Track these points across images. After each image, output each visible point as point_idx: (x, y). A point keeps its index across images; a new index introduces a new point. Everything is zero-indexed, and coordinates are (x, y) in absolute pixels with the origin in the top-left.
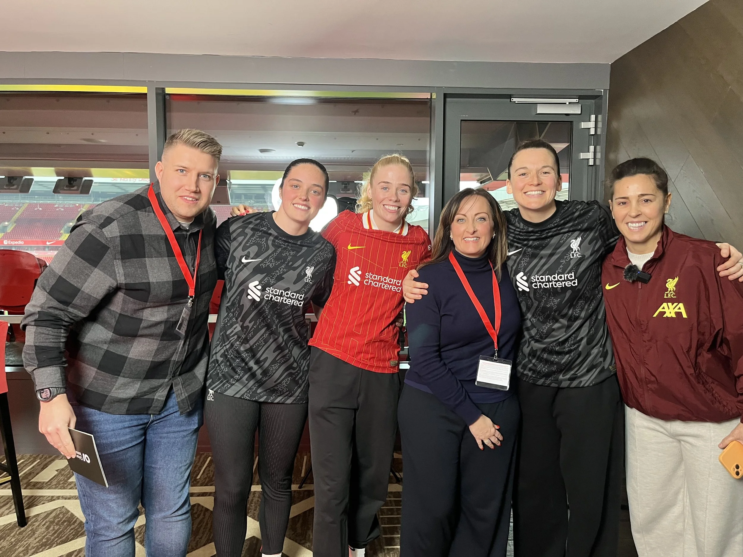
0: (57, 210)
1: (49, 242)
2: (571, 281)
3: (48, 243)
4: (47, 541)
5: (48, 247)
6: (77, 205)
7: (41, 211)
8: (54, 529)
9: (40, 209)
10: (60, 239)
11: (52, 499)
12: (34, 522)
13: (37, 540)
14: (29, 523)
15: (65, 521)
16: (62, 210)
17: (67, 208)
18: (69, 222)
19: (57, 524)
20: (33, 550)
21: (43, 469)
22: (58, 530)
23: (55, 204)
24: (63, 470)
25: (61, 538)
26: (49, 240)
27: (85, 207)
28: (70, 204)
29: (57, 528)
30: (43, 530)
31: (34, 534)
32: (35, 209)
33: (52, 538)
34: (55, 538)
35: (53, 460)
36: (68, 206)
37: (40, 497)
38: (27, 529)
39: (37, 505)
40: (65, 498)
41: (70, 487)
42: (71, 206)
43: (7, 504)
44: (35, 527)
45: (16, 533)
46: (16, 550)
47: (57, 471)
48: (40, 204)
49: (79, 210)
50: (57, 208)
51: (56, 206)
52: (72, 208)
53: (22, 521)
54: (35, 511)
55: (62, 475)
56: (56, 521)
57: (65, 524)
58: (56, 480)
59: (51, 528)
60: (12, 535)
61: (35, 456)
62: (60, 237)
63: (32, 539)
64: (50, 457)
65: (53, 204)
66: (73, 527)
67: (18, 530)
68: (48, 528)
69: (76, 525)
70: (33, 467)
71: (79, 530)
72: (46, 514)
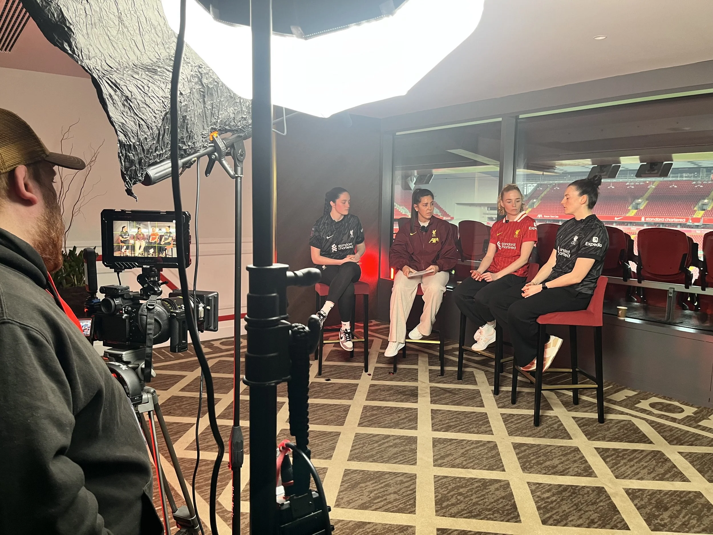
0: (628, 187)
1: (617, 217)
2: (567, 254)
3: (616, 219)
4: (619, 437)
5: (616, 222)
6: (648, 182)
7: (613, 189)
8: (623, 432)
9: (613, 187)
10: (627, 215)
11: (622, 413)
12: (610, 423)
13: (611, 434)
14: (606, 422)
15: (631, 430)
16: (633, 187)
17: (637, 185)
18: (638, 199)
19: (626, 429)
20: (609, 439)
21: (615, 392)
22: (626, 433)
23: (627, 182)
24: (630, 397)
25: (629, 438)
26: (617, 216)
27: (654, 184)
28: (641, 182)
29: (626, 432)
30: (616, 429)
31: (609, 430)
32: (609, 188)
33: (622, 437)
34: (625, 437)
35: (623, 389)
36: (638, 184)
37: (613, 409)
38: (605, 426)
39: (611, 414)
40: (633, 416)
41: (636, 410)
42: (641, 184)
43: (590, 406)
44: (610, 426)
45: (597, 425)
46: (597, 435)
47: (626, 396)
48: (613, 183)
49: (649, 187)
50: (628, 186)
51: (627, 184)
52: (642, 185)
53: (601, 419)
54: (610, 416)
55: (630, 400)
56: (626, 427)
57: (632, 431)
58: (625, 403)
59: (622, 431)
60: (594, 425)
61: (609, 382)
62: (627, 213)
63: (608, 432)
64: (621, 386)
65: (625, 182)
66: (637, 435)
67: (597, 424)
68: (619, 430)
69: (640, 435)
70: (608, 389)
71: (643, 438)
72: (618, 421)
